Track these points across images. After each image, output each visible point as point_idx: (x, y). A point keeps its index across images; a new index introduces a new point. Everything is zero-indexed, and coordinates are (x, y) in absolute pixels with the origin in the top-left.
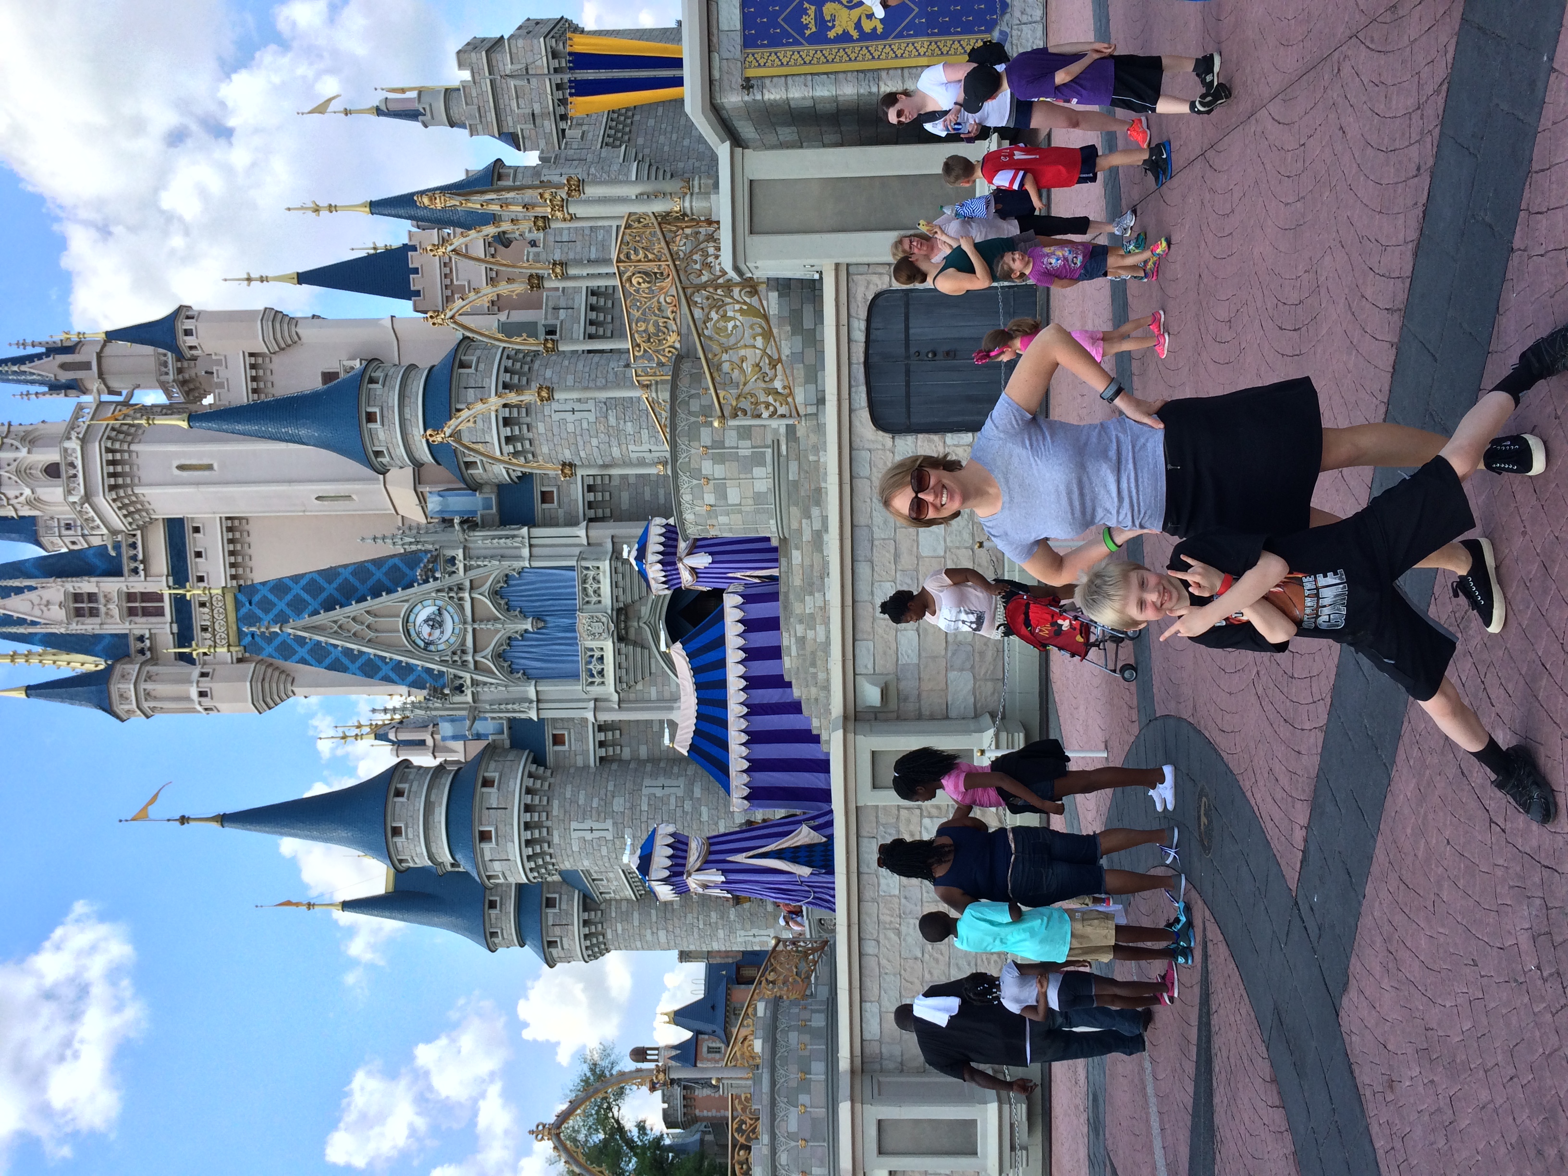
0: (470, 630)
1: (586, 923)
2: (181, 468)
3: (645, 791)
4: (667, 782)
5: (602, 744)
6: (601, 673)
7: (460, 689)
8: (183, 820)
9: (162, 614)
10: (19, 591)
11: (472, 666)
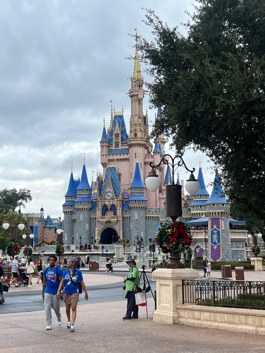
0: (108, 201)
1: (68, 212)
2: (135, 153)
3: (87, 224)
4: (88, 227)
5: (93, 218)
6: (102, 219)
7: (101, 199)
8: (84, 159)
9: (115, 148)
10: (119, 126)
11: (104, 201)
